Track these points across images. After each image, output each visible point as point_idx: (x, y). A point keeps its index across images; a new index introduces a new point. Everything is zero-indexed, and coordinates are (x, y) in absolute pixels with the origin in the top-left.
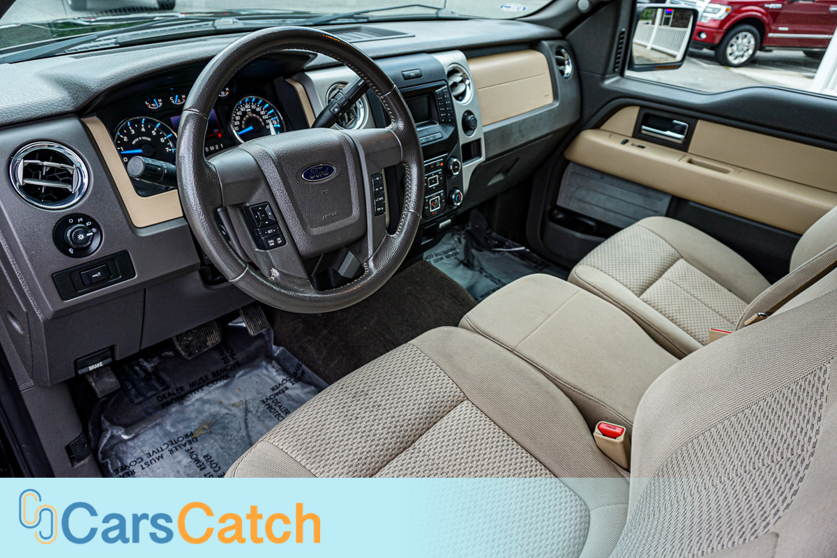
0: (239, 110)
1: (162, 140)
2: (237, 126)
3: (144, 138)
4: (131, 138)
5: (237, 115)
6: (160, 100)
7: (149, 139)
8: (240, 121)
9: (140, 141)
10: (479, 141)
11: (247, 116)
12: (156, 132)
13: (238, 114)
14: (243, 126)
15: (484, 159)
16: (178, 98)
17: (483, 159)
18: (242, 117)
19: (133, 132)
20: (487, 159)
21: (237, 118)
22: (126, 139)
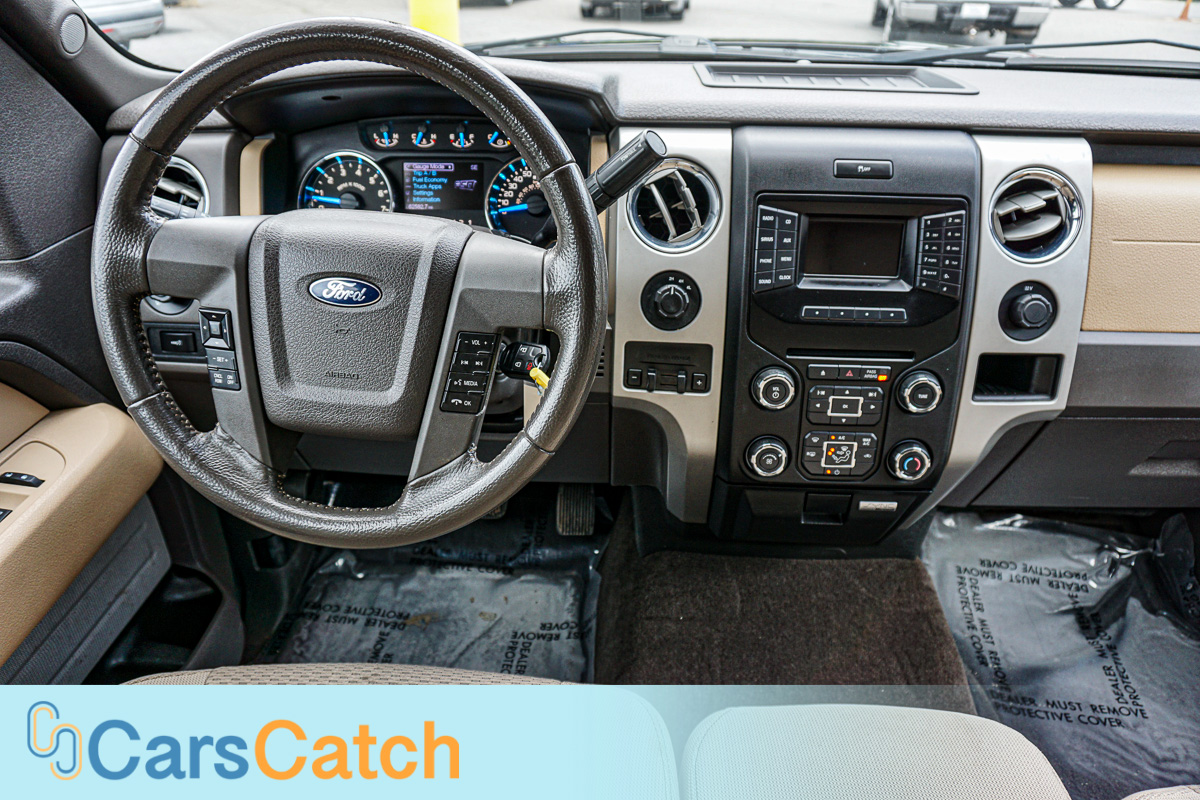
0: (520, 174)
1: (381, 194)
2: (508, 198)
3: (356, 185)
4: (339, 180)
5: (512, 181)
6: (396, 136)
7: (362, 188)
8: (516, 192)
9: (349, 187)
10: (1058, 359)
11: (531, 187)
12: (376, 180)
13: (516, 179)
14: (518, 201)
15: (1063, 407)
16: (423, 137)
17: (1059, 403)
18: (521, 186)
19: (343, 173)
20: (1069, 411)
21: (513, 186)
22: (330, 180)
